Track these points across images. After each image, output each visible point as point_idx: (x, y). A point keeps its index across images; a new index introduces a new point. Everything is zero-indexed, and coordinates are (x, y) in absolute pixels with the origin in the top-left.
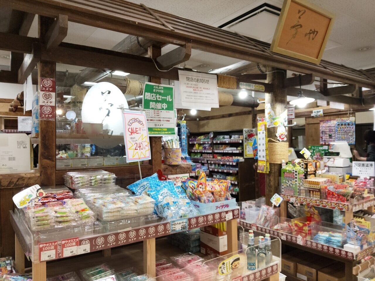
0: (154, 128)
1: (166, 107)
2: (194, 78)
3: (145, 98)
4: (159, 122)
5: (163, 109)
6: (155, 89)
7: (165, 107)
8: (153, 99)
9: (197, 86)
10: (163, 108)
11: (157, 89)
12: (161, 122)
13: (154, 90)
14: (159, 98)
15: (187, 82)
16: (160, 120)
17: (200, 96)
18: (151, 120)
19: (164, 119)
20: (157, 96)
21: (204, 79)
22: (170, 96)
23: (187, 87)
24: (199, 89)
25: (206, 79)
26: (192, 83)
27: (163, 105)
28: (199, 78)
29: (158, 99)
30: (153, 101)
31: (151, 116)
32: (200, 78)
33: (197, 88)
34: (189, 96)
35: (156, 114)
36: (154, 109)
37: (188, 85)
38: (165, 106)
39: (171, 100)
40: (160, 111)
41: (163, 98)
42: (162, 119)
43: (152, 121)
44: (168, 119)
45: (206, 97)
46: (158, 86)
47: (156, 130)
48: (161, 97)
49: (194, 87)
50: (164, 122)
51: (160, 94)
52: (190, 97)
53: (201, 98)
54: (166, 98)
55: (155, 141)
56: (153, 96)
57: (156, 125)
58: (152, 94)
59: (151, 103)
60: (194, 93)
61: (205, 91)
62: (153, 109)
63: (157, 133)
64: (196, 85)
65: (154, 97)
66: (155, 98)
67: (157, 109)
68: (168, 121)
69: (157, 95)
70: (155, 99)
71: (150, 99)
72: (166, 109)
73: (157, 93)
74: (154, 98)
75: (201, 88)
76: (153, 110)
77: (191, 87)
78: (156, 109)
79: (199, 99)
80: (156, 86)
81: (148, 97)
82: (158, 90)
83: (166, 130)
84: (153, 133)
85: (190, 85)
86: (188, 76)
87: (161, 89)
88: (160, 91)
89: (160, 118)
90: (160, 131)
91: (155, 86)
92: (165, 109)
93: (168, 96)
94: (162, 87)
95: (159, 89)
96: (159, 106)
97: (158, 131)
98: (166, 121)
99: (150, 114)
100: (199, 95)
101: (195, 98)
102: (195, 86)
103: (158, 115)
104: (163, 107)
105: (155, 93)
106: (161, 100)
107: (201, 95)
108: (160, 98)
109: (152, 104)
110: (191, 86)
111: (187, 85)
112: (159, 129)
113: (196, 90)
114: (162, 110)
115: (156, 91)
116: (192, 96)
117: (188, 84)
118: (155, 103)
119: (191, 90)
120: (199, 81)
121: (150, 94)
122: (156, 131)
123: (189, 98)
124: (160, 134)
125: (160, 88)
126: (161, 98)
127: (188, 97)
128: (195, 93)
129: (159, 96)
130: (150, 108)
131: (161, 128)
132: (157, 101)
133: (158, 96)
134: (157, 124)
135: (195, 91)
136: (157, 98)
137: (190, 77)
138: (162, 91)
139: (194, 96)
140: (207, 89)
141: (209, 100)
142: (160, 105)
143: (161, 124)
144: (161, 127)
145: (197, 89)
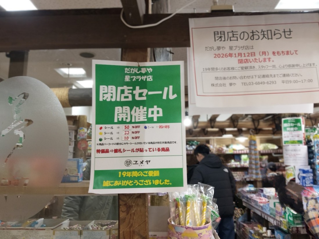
0: (122, 171)
1: (161, 114)
2: (240, 30)
3: (101, 99)
4: (139, 153)
5: (150, 120)
6: (131, 75)
7: (155, 117)
8: (123, 100)
9: (250, 51)
10: (153, 118)
11: (136, 74)
12: (145, 154)
13: (127, 79)
14: (141, 95)
15: (219, 43)
16: (141, 150)
17: (264, 76)
18: (116, 151)
19: (151, 146)
20: (134, 92)
21: (273, 28)
22: (171, 87)
23: (217, 56)
24: (257, 56)
25: (281, 28)
26: (234, 43)
27: (150, 110)
28: (254, 29)
29: (137, 98)
30: (122, 104)
31: (115, 141)
32: (259, 29)
33: (253, 54)
34: (225, 78)
35: (131, 135)
36: (125, 123)
37: (221, 52)
38: (155, 112)
39: (175, 96)
40: (142, 125)
41: (150, 93)
42: (146, 147)
43: (118, 154)
44: (165, 146)
45: (284, 75)
46: (139, 68)
47: (129, 174)
48: (145, 91)
49: (240, 54)
50: (152, 153)
51: (143, 85)
52: (227, 82)
53: (266, 80)
54: (161, 92)
55: (126, 204)
56: (123, 92)
57: (128, 163)
58: (119, 89)
59: (118, 109)
60: (242, 68)
61: (279, 61)
62: (122, 122)
63: (129, 183)
64: (247, 48)
65: (126, 94)
66: (130, 96)
67: (135, 123)
68: (163, 149)
69: (134, 89)
70: (130, 99)
71: (113, 100)
72: (160, 120)
73: (133, 84)
74: (126, 97)
75: (264, 53)
76: (122, 126)
77: (231, 55)
78: (131, 122)
79: (256, 83)
80: (131, 67)
81: (109, 95)
82: (139, 78)
83: (157, 174)
84: (117, 183)
85: (227, 51)
86: (219, 30)
87: (146, 74)
88: (144, 78)
89: (141, 143)
90: (139, 178)
91: (128, 67)
92: (155, 119)
93: (166, 89)
94: (149, 67)
95: (141, 74)
96: (140, 114)
97: (133, 178)
98: (159, 150)
99: (115, 136)
100: (258, 73)
101: (244, 84)
102: (242, 51)
103: (136, 138)
104: (150, 116)
105: (128, 84)
106: (145, 98)
107: (265, 73)
108: (144, 94)
109: (120, 112)
110: (231, 52)
111: (217, 52)
112: (135, 174)
113: (247, 61)
114: (147, 125)
115: (131, 79)
116: (235, 78)
117: (219, 48)
118: (128, 108)
119: (233, 62)
120: (256, 37)
121: (114, 87)
122: (127, 178)
123: (224, 85)
124: (138, 186)
125: (143, 71)
126: (147, 95)
127: (219, 82)
128: (246, 68)
129: (141, 91)
130: (116, 121)
131: (143, 170)
132: (133, 104)
133: (137, 91)
134: (133, 160)
135: (244, 65)
136: (133, 96)
137: (227, 30)
138: (150, 78)
139: (241, 78)
140: (288, 53)
141: (296, 82)
142: (142, 112)
143: (145, 159)
144: (145, 166)
145: (251, 58)
